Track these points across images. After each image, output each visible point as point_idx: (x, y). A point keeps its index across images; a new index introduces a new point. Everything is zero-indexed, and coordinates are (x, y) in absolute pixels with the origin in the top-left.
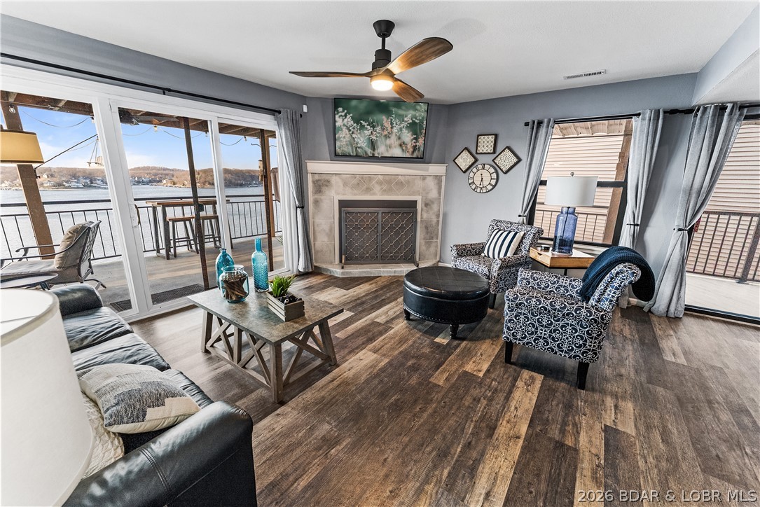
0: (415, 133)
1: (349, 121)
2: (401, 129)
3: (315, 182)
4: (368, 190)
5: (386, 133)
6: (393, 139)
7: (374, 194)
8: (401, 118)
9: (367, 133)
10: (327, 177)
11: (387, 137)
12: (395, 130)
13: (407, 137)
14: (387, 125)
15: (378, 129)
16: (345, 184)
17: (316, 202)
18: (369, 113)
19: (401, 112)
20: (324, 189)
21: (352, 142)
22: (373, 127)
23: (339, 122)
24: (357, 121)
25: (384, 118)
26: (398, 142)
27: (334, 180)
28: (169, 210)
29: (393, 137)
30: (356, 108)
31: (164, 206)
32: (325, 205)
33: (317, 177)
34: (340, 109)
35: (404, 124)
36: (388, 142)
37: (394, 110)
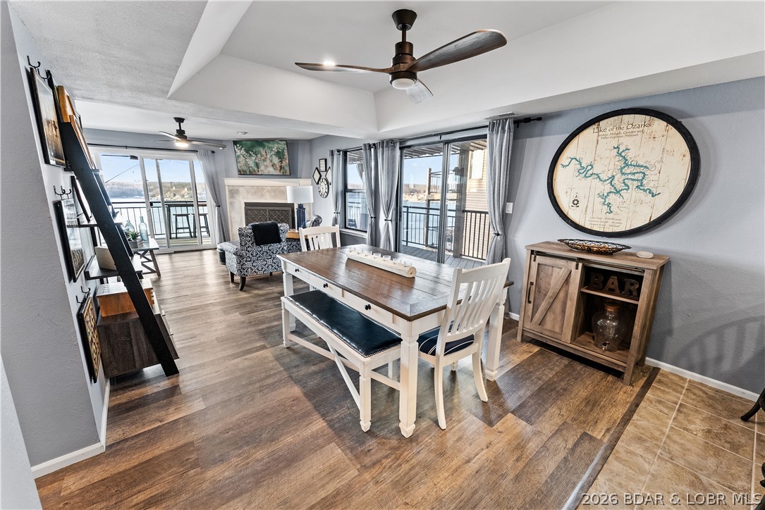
0: (280, 158)
1: (243, 151)
2: (271, 156)
3: (230, 191)
4: (262, 196)
5: (263, 158)
6: (268, 162)
7: (266, 199)
8: (271, 149)
9: (254, 158)
10: (237, 188)
11: (264, 160)
12: (268, 156)
13: (276, 160)
14: (264, 153)
15: (259, 156)
16: (248, 192)
17: (231, 204)
18: (253, 147)
19: (270, 145)
20: (235, 195)
21: (246, 164)
22: (256, 155)
23: (238, 153)
24: (247, 152)
25: (261, 149)
26: (271, 164)
27: (241, 189)
28: (172, 209)
29: (268, 161)
30: (246, 144)
31: (170, 206)
32: (237, 205)
33: (231, 188)
34: (238, 145)
35: (273, 153)
36: (265, 163)
37: (266, 144)
